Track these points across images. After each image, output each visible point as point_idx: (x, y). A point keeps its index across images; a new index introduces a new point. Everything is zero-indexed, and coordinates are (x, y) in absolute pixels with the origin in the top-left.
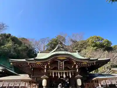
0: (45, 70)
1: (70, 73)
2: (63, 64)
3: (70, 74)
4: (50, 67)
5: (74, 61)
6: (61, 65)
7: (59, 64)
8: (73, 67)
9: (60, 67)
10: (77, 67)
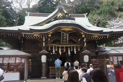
0: (44, 43)
1: (75, 48)
2: (68, 37)
3: (75, 50)
4: (49, 39)
5: (82, 33)
6: (65, 38)
7: (62, 36)
8: (79, 40)
9: (63, 39)
10: (85, 40)
